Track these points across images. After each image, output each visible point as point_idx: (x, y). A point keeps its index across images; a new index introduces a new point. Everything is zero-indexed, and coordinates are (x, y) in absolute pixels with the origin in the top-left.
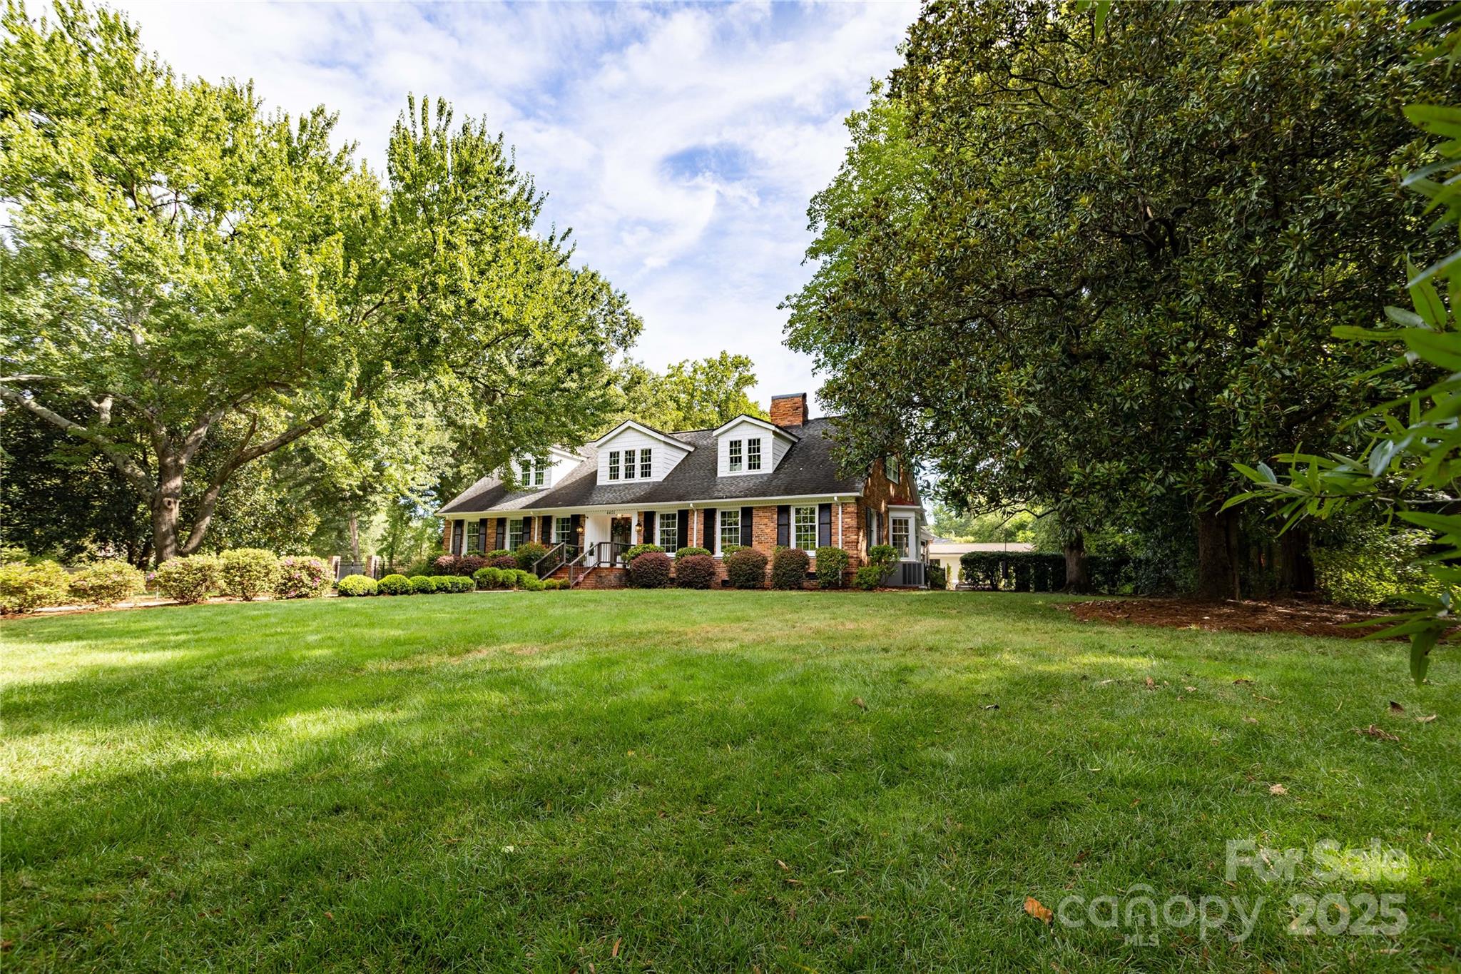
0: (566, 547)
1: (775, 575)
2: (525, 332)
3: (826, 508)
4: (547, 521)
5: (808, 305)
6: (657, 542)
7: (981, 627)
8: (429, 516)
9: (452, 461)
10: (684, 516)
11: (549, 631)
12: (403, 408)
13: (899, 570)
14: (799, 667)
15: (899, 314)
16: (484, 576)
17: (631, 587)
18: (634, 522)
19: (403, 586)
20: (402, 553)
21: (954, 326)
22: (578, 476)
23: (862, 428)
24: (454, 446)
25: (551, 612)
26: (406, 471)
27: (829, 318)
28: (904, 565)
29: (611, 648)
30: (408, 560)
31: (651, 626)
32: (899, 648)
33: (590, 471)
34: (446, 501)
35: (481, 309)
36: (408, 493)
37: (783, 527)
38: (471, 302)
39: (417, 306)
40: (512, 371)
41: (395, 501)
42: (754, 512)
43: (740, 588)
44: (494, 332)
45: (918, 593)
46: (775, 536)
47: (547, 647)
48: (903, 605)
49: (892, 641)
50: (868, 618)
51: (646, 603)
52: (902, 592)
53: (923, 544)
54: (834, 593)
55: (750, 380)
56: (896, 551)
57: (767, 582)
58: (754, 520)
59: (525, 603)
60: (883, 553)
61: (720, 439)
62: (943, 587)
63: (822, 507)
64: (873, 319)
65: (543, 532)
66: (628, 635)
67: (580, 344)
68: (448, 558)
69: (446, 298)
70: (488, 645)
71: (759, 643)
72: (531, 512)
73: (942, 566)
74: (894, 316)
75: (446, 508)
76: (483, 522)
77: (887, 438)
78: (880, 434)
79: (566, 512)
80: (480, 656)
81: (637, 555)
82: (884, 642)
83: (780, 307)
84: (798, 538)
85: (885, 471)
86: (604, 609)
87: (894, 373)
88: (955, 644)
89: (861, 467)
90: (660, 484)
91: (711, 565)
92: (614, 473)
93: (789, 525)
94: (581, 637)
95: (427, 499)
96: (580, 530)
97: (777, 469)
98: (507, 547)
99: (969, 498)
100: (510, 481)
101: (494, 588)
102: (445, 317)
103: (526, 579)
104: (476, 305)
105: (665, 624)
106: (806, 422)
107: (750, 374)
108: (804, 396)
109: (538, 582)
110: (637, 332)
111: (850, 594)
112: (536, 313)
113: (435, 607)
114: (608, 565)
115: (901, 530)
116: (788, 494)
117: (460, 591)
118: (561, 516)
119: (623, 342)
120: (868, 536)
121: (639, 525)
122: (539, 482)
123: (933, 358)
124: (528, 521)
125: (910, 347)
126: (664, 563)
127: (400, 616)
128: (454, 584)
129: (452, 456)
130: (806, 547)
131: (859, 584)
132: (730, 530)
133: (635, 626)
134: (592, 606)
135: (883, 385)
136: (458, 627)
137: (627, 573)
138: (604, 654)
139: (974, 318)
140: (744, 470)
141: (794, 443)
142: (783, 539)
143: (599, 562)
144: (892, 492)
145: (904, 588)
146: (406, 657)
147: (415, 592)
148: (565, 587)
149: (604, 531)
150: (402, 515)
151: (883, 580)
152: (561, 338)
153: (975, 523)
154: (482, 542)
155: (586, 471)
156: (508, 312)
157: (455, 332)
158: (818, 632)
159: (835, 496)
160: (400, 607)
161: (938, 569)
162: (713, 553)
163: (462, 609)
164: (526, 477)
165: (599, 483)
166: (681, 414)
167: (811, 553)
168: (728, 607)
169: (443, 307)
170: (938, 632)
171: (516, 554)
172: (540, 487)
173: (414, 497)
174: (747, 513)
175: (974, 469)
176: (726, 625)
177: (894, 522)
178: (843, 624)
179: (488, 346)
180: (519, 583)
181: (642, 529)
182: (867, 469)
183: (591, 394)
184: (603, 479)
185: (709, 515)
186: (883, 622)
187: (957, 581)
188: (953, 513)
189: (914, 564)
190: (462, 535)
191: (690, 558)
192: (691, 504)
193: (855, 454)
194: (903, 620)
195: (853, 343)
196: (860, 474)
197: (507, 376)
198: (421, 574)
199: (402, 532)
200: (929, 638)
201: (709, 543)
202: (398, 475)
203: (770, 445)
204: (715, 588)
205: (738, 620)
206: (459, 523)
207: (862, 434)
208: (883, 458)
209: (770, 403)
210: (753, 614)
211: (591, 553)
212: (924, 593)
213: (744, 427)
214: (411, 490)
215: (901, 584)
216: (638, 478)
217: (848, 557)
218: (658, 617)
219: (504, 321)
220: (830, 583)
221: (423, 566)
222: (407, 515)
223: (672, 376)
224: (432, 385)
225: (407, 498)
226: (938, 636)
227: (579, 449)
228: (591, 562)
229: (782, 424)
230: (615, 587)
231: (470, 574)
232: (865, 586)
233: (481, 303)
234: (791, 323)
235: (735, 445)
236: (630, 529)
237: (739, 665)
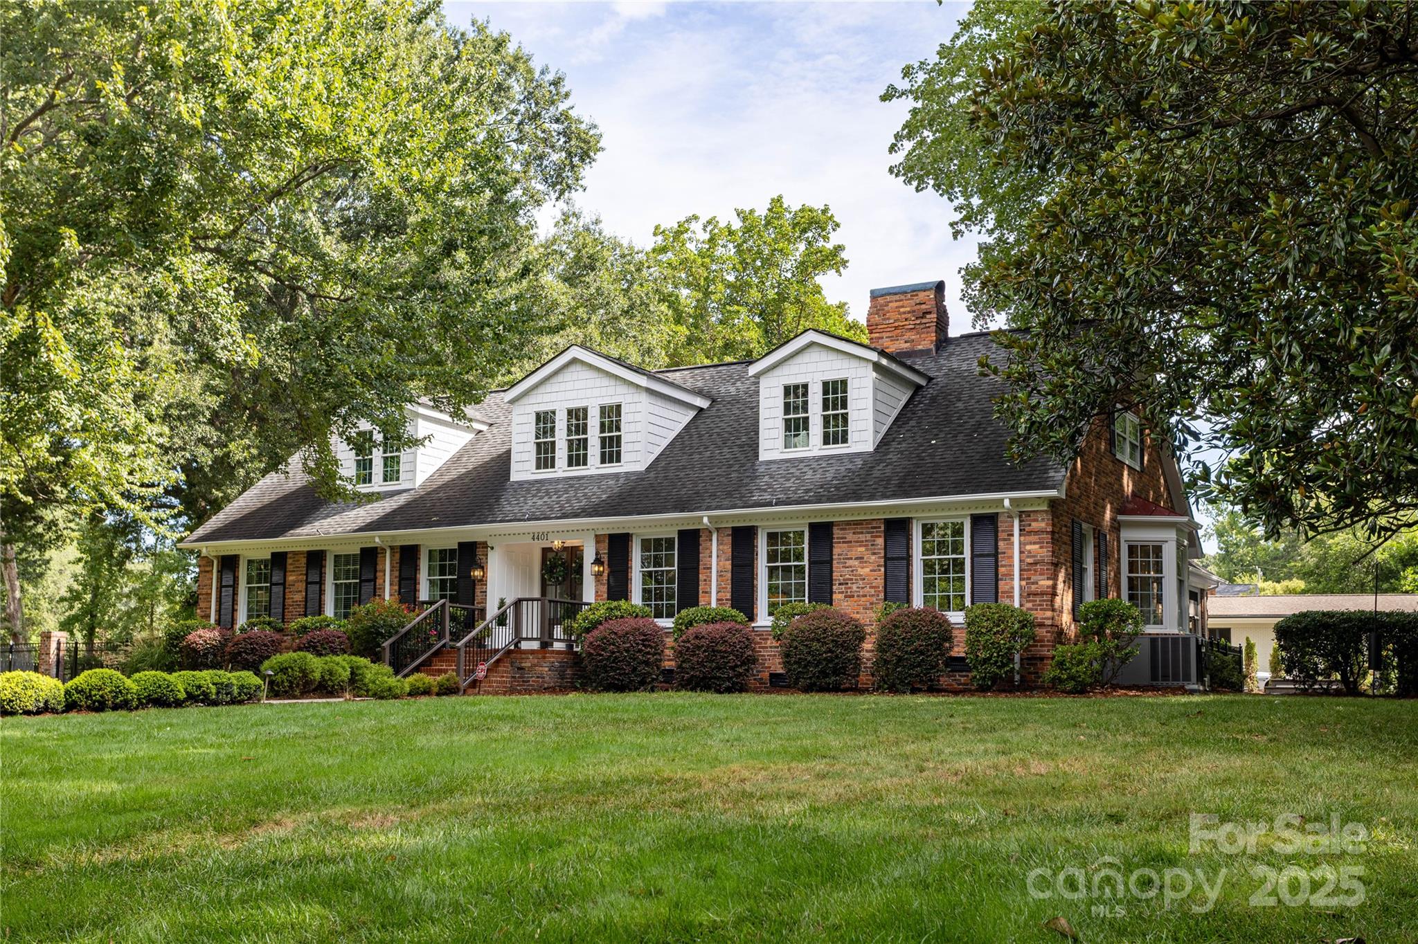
0: (449, 609)
1: (882, 662)
2: (350, 165)
3: (986, 523)
4: (408, 555)
5: (951, 89)
6: (636, 598)
7: (1323, 771)
8: (167, 548)
9: (213, 434)
10: (691, 540)
11: (418, 781)
12: (107, 326)
13: (1141, 652)
14: (932, 852)
15: (1145, 105)
16: (284, 670)
17: (583, 689)
18: (589, 556)
19: (118, 692)
20: (112, 626)
21: (1267, 126)
22: (471, 463)
23: (1065, 351)
24: (214, 401)
25: (421, 741)
26: (115, 457)
27: (994, 116)
28: (1154, 640)
29: (546, 813)
30: (127, 640)
31: (626, 769)
32: (1144, 815)
33: (495, 453)
34: (200, 517)
35: (262, 114)
36: (122, 503)
37: (896, 566)
38: (238, 98)
39: (124, 108)
40: (332, 248)
41: (95, 518)
42: (837, 532)
43: (808, 689)
44: (288, 166)
45: (1184, 699)
46: (881, 582)
47: (416, 814)
48: (1152, 725)
49: (1128, 799)
50: (1076, 751)
51: (616, 721)
52: (1149, 699)
53: (1195, 596)
54: (1004, 701)
55: (833, 260)
56: (1136, 612)
57: (864, 678)
58: (836, 551)
59: (368, 723)
60: (1108, 616)
61: (764, 383)
62: (1237, 688)
63: (977, 520)
64: (1086, 117)
65: (401, 579)
66: (580, 788)
67: (468, 190)
68: (208, 634)
69: (186, 90)
70: (295, 809)
71: (849, 804)
72: (377, 538)
73: (1234, 643)
74: (1134, 109)
75: (200, 531)
76: (279, 559)
77: (1116, 371)
78: (1101, 366)
79: (449, 536)
80: (280, 832)
81: (595, 624)
82: (1113, 801)
83: (886, 97)
84: (929, 585)
85: (1111, 443)
86: (530, 735)
87: (1133, 230)
88: (1263, 807)
89: (1061, 434)
90: (640, 477)
91: (748, 642)
92: (545, 456)
93: (908, 558)
94: (484, 793)
95: (162, 513)
96: (477, 573)
97: (884, 444)
98: (329, 611)
99: (1296, 498)
100: (332, 476)
101: (305, 694)
102: (188, 134)
103: (369, 676)
104: (252, 105)
105: (652, 765)
106: (943, 341)
107: (830, 246)
108: (940, 287)
109: (393, 681)
110: (585, 156)
111: (1040, 702)
112: (375, 121)
113: (185, 734)
114: (535, 645)
115: (1146, 567)
116: (907, 495)
117: (234, 702)
118: (438, 545)
119: (560, 181)
120: (1076, 582)
121: (598, 561)
122: (391, 473)
123: (1220, 199)
124: (370, 556)
125: (1168, 176)
126: (651, 640)
127: (112, 754)
128: (222, 687)
129: (211, 422)
130: (946, 604)
131: (1056, 681)
132: (787, 570)
133: (593, 768)
134: (505, 729)
135: (1108, 258)
136: (232, 775)
137: (573, 660)
138: (529, 824)
139: (1310, 108)
140: (814, 445)
141: (918, 388)
142: (896, 587)
143: (518, 638)
144: (1128, 485)
145: (1154, 689)
146: (128, 837)
147: (141, 705)
148: (448, 690)
149: (526, 575)
150: (111, 547)
151: (1108, 672)
152: (430, 176)
153: (1308, 552)
154: (277, 600)
155: (486, 453)
156: (319, 120)
157: (205, 164)
158: (971, 780)
159: (1006, 498)
160: (112, 734)
161: (1226, 649)
162: (752, 617)
163: (240, 737)
164: (364, 466)
165: (514, 477)
166: (683, 330)
167: (956, 618)
168: (784, 730)
169: (183, 108)
170: (1227, 781)
171: (347, 625)
172: (391, 486)
173: (134, 509)
174: (822, 533)
175: (1306, 436)
176: (780, 766)
177: (1132, 550)
178: (1024, 763)
179: (278, 193)
180: (355, 684)
181: (605, 569)
182: (1072, 439)
183: (492, 295)
184: (523, 469)
185: (743, 538)
186: (1110, 760)
187: (1267, 675)
188: (1260, 531)
189: (1175, 639)
190: (235, 586)
191: (703, 629)
192: (705, 518)
193: (1046, 407)
194: (1153, 756)
195: (1043, 169)
196: (1056, 448)
197: (320, 256)
198: (153, 667)
199: (112, 582)
200: (1208, 793)
201: (743, 597)
202: (100, 465)
203: (869, 393)
204: (757, 691)
205: (806, 754)
206: (229, 563)
207: (1063, 364)
208: (1109, 417)
209: (867, 304)
210: (835, 743)
211: (501, 621)
212: (1196, 699)
213: (813, 356)
214: (128, 496)
215: (1146, 681)
216: (594, 466)
217: (1034, 625)
218: (642, 750)
219: (308, 140)
220: (995, 678)
221: (158, 651)
222: (121, 546)
223: (663, 250)
224: (159, 278)
225: (120, 511)
226: (1229, 791)
227: (469, 410)
228: (501, 638)
229: (892, 348)
230: (551, 690)
231: (255, 668)
232: (1070, 685)
233: (261, 101)
234: (911, 129)
235: (795, 394)
236: (580, 570)
237: (808, 848)
